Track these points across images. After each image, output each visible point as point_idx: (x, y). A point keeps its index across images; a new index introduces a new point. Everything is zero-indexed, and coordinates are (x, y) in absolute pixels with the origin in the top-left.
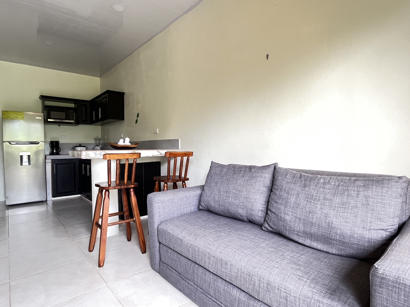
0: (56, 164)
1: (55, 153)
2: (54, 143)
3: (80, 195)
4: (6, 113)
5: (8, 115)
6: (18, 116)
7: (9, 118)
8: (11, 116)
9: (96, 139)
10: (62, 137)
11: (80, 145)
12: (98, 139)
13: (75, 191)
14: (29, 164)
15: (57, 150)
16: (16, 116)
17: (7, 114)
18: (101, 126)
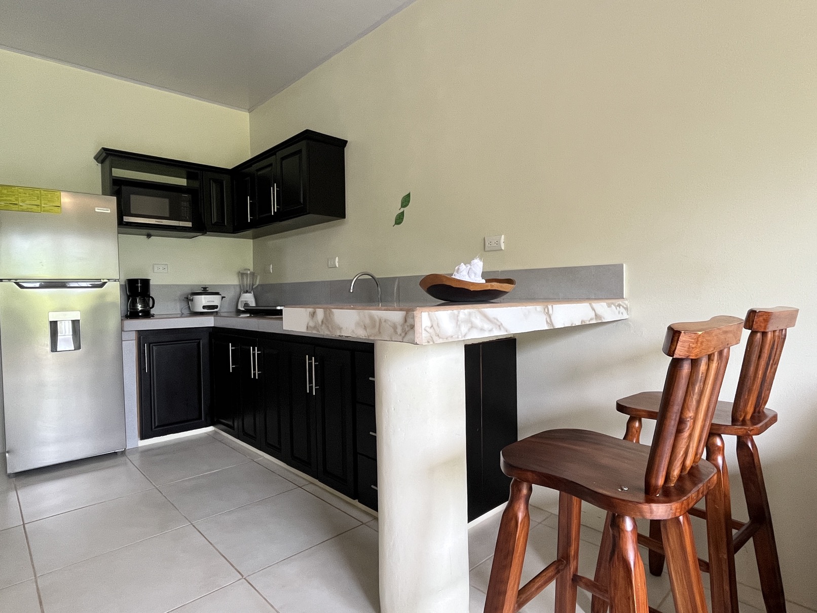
0: (150, 344)
1: (141, 311)
2: (139, 285)
3: (211, 427)
4: (5, 192)
5: (13, 199)
6: (43, 202)
7: (15, 206)
8: (23, 201)
9: (242, 274)
10: (156, 269)
11: (205, 288)
12: (249, 272)
13: (200, 418)
14: (78, 347)
15: (145, 304)
16: (38, 202)
17: (8, 195)
18: (253, 239)
